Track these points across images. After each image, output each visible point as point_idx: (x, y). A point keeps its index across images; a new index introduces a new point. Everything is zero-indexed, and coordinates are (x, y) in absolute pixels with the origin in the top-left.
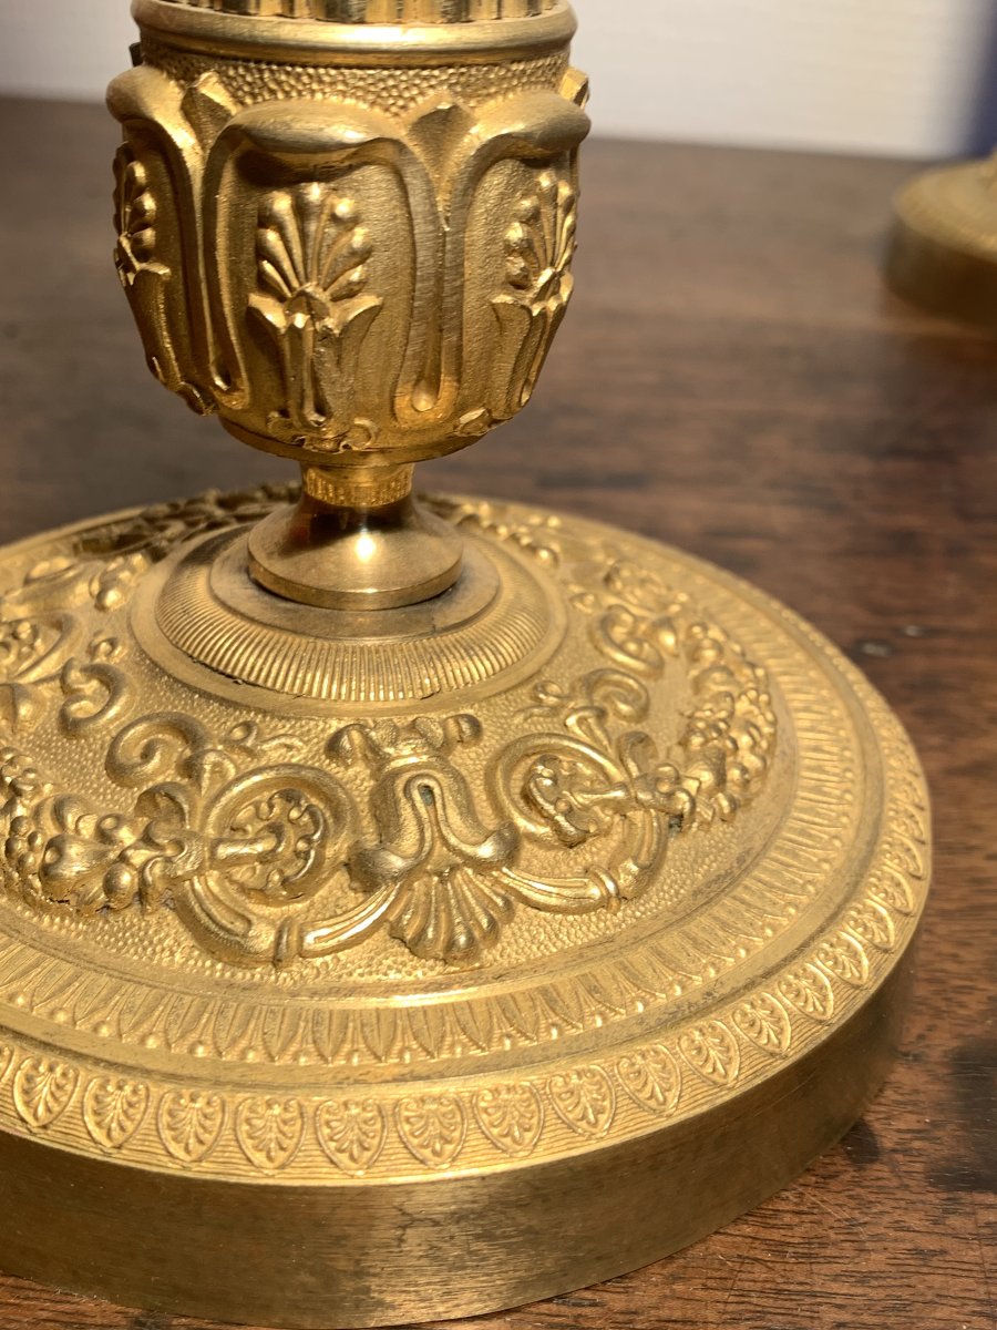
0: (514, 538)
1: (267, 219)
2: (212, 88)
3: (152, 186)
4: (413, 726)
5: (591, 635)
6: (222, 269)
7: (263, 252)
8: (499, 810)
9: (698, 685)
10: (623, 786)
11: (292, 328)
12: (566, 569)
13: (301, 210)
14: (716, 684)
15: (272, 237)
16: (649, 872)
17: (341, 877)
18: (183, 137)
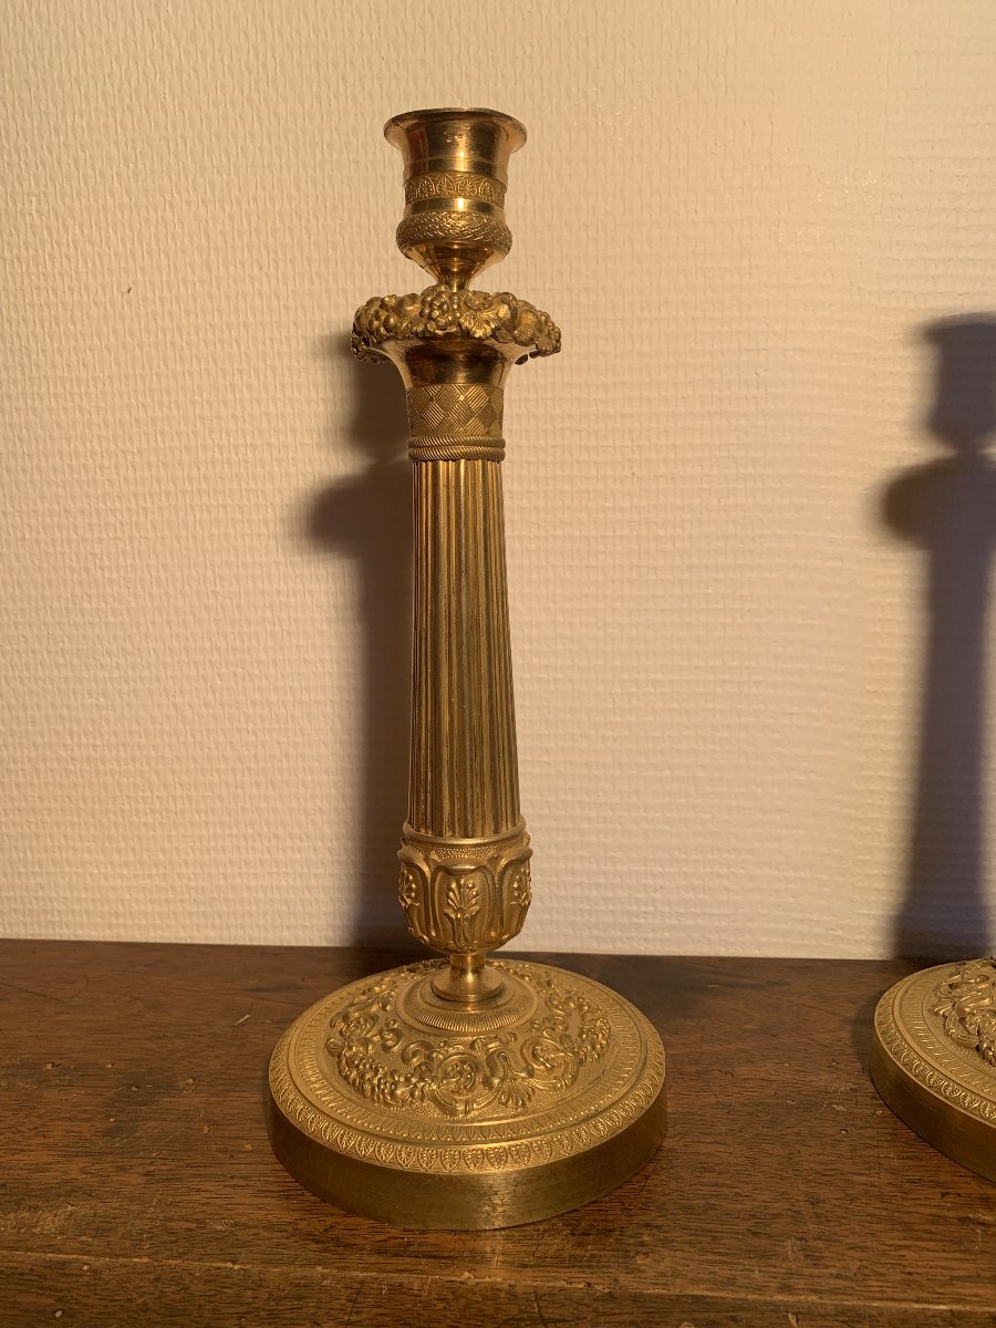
0: (515, 973)
1: (451, 890)
2: (434, 856)
3: (415, 881)
4: (496, 1037)
5: (546, 1004)
6: (436, 899)
7: (448, 897)
8: (526, 1061)
9: (583, 1018)
10: (563, 1051)
11: (457, 918)
12: (534, 983)
13: (459, 886)
14: (589, 1017)
15: (451, 894)
16: (575, 1078)
17: (481, 1086)
18: (426, 869)
